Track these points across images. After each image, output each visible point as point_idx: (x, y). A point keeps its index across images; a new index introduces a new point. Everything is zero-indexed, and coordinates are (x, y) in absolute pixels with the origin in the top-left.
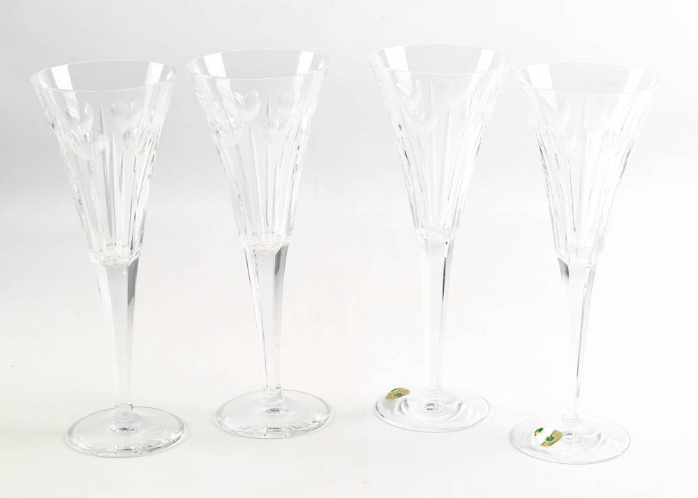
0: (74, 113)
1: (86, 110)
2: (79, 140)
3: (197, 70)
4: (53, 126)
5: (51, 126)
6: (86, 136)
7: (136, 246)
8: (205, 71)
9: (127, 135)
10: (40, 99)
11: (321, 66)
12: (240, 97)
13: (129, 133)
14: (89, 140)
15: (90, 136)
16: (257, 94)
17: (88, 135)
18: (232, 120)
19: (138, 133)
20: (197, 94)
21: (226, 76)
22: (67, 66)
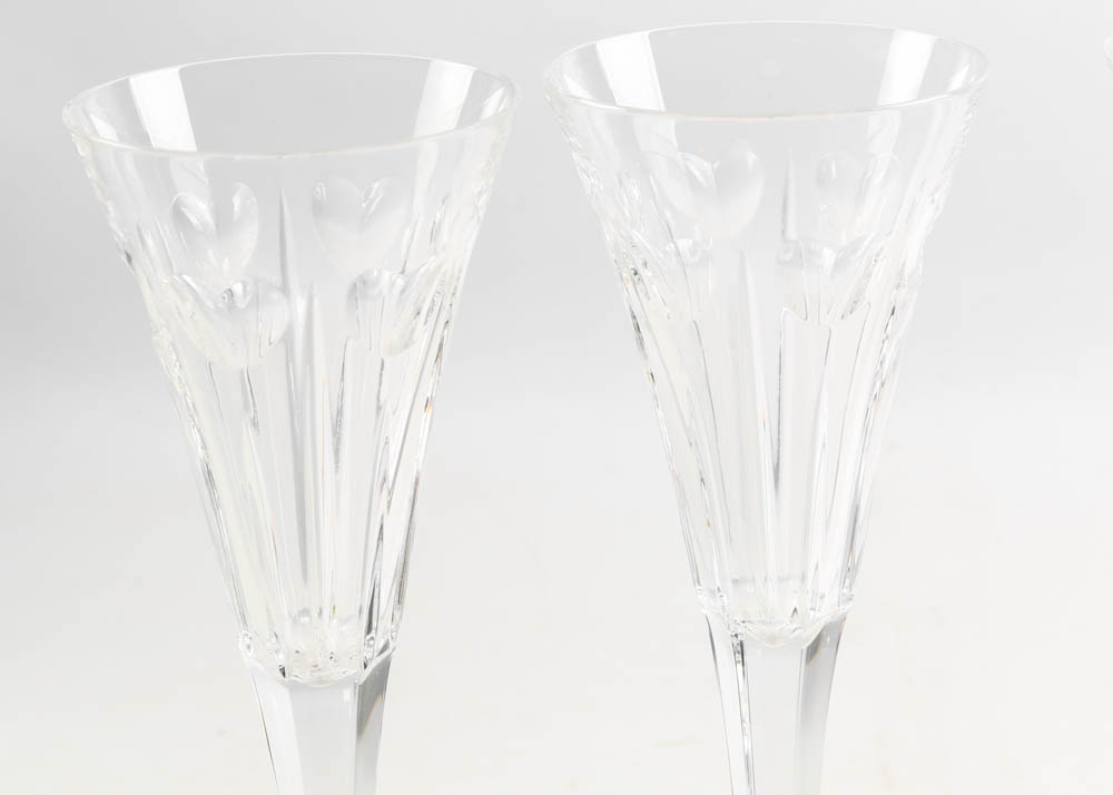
0: (200, 209)
1: (237, 201)
2: (209, 304)
3: (575, 86)
4: (129, 258)
5: (124, 258)
6: (231, 293)
7: (383, 624)
8: (603, 92)
9: (359, 289)
10: (91, 173)
11: (957, 82)
12: (701, 168)
13: (364, 282)
14: (241, 304)
15: (245, 295)
16: (752, 158)
17: (238, 289)
18: (684, 244)
19: (393, 284)
20: (575, 156)
21: (663, 108)
22: (176, 70)
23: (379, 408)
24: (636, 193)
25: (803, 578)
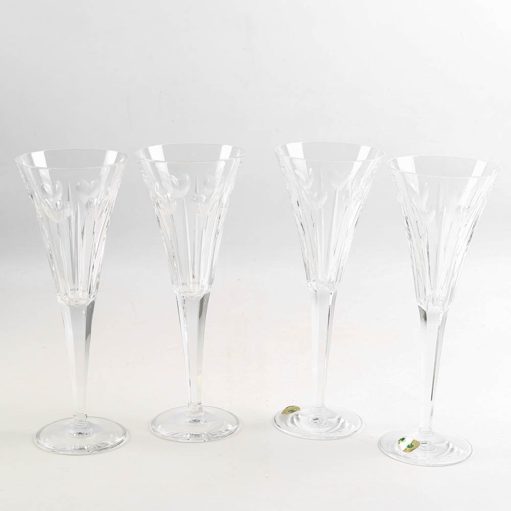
0: (48, 187)
1: (57, 186)
2: (52, 207)
3: (142, 156)
4: (32, 197)
5: (30, 196)
7: (93, 292)
8: (149, 157)
9: (88, 205)
12: (175, 180)
13: (90, 203)
14: (59, 208)
15: (60, 205)
16: (188, 177)
17: (58, 203)
19: (97, 203)
20: (143, 175)
21: (164, 160)
22: (43, 152)
23: (93, 233)
24: (158, 185)
25: (199, 283)
